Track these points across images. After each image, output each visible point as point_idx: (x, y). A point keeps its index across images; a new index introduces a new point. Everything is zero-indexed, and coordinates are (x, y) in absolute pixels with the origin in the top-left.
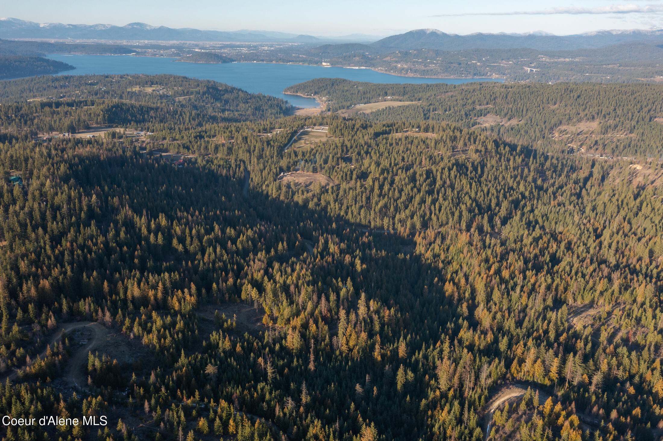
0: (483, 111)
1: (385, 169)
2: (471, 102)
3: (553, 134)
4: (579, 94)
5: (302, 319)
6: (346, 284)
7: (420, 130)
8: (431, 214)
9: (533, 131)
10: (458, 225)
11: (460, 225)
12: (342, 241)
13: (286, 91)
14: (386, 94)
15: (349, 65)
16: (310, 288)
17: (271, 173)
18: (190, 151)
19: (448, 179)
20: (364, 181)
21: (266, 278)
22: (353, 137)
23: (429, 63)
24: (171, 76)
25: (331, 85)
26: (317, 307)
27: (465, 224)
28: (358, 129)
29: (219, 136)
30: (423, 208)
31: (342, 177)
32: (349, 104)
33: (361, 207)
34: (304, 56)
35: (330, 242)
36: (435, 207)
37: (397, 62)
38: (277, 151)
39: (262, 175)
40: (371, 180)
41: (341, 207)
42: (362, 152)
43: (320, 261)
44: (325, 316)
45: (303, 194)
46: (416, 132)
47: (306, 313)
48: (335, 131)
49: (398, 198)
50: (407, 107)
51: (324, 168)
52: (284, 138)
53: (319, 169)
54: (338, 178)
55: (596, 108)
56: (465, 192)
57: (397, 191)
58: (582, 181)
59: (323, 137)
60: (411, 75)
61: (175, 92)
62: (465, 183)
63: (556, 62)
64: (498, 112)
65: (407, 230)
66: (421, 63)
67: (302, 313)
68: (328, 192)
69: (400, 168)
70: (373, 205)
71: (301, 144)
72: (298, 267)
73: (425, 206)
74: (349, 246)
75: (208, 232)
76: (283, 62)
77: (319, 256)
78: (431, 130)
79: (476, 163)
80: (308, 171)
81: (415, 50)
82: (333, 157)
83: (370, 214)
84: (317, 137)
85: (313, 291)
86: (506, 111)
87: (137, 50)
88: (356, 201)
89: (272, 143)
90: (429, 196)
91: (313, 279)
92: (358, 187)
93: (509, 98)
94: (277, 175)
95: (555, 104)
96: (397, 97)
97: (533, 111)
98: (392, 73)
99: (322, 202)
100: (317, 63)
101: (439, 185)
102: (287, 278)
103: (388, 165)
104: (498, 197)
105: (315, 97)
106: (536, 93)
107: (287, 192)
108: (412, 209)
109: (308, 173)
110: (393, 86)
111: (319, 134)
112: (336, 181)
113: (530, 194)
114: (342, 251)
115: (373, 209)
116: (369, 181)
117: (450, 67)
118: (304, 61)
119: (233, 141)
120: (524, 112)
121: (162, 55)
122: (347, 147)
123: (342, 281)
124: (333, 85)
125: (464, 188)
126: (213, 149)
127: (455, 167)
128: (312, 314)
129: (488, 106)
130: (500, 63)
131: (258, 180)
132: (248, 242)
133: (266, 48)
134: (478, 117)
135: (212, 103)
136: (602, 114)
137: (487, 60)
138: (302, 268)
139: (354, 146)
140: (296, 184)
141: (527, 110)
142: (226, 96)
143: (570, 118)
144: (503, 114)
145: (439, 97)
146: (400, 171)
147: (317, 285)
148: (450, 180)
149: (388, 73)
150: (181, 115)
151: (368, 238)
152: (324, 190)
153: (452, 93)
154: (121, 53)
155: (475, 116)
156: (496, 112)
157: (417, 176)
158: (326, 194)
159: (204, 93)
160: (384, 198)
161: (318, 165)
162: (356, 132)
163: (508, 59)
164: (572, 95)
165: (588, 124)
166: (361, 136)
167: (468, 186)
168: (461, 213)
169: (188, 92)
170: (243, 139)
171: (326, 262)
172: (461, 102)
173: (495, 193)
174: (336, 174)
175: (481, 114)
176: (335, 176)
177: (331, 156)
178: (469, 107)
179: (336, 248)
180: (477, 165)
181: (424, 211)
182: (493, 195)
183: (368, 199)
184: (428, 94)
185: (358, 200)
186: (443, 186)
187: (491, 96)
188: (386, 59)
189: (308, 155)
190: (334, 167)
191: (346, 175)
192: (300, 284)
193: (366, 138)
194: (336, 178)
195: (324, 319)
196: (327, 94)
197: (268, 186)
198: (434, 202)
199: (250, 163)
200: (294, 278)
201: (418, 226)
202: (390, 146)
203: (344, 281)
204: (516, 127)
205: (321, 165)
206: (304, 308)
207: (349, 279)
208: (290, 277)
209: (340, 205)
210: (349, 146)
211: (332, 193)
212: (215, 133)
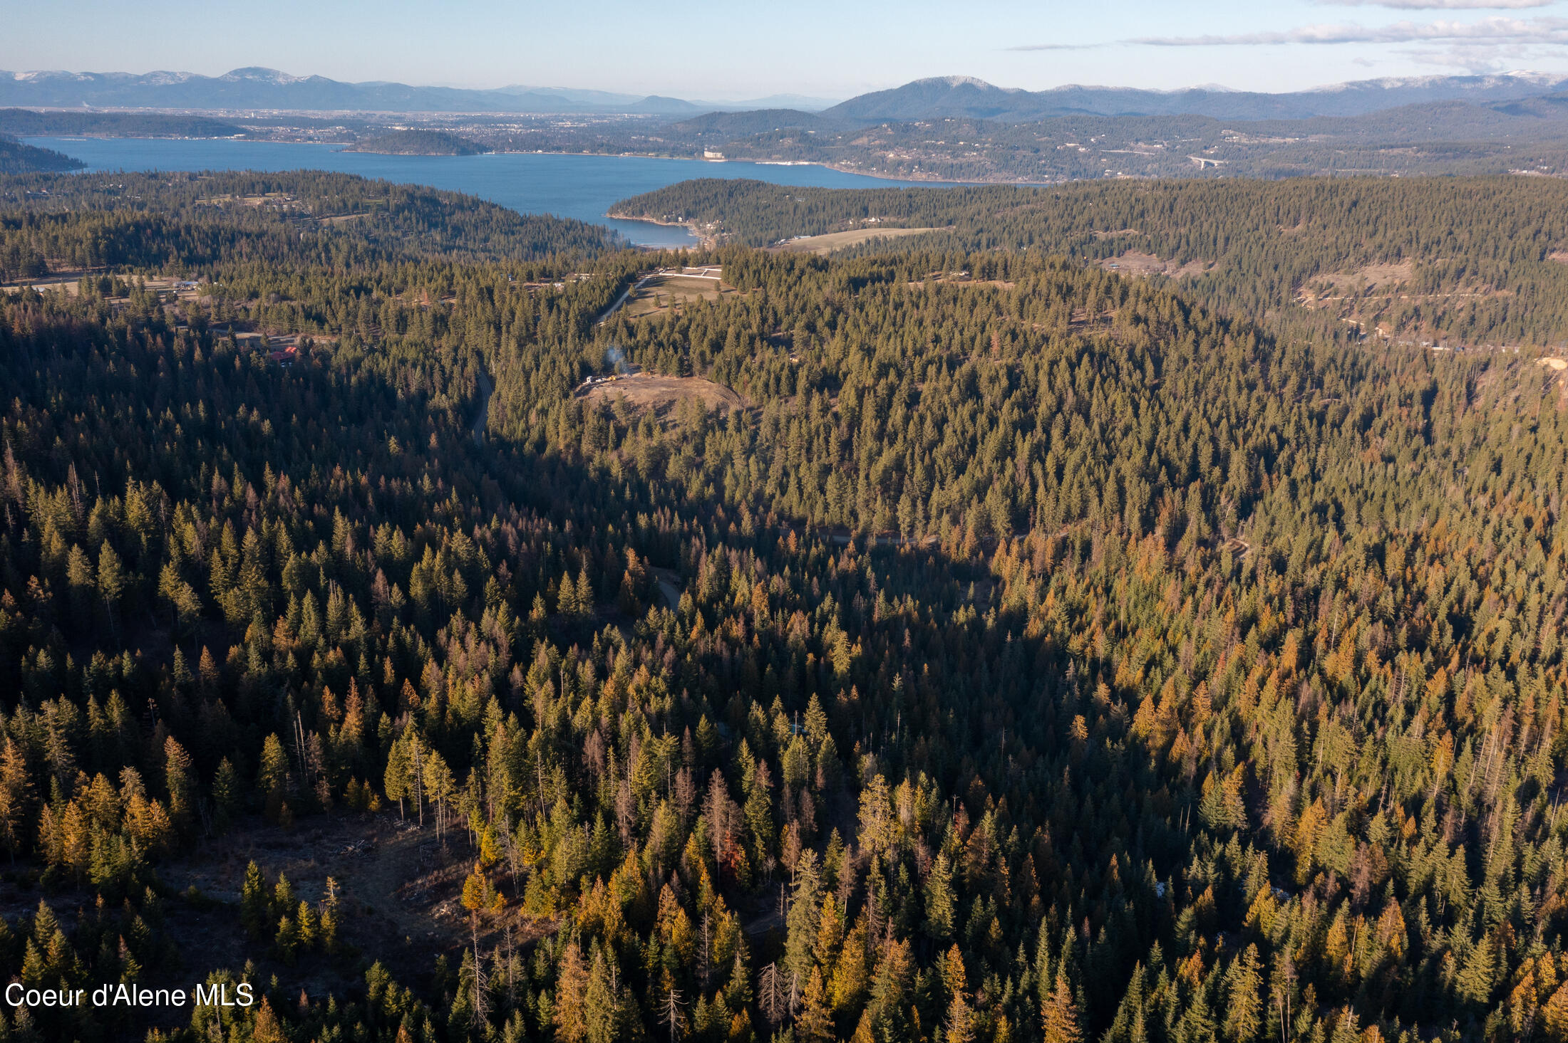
0: (1115, 244)
1: (890, 365)
2: (1083, 222)
3: (1300, 294)
4: (1354, 197)
5: (631, 881)
6: (801, 720)
7: (971, 275)
8: (1034, 487)
9: (1249, 288)
10: (1117, 518)
11: (1122, 519)
12: (774, 566)
13: (613, 210)
14: (866, 212)
15: (769, 157)
16: (665, 746)
17: (556, 378)
18: (326, 327)
19: (1070, 391)
20: (832, 397)
21: (493, 708)
22: (790, 288)
23: (964, 149)
24: (320, 174)
25: (726, 197)
26: (690, 825)
27: (1137, 515)
28: (802, 272)
29: (411, 290)
30: (1009, 472)
31: (767, 385)
32: (772, 234)
33: (826, 470)
34: (660, 140)
35: (735, 573)
36: (1044, 469)
37: (884, 148)
38: (577, 322)
39: (527, 382)
40: (853, 392)
41: (767, 470)
42: (820, 324)
43: (702, 634)
44: (726, 862)
45: (649, 433)
46: (961, 278)
47: (647, 855)
48: (742, 276)
49: (933, 445)
50: (922, 237)
51: (712, 363)
52: (598, 291)
53: (697, 366)
54: (754, 387)
55: (1403, 230)
56: (1121, 425)
57: (928, 422)
58: (1417, 398)
59: (708, 290)
60: (920, 176)
61: (321, 206)
62: (1119, 402)
63: (1265, 146)
64: (1153, 247)
65: (970, 533)
66: (943, 148)
67: (632, 854)
68: (724, 429)
69: (930, 362)
70: (863, 465)
71: (648, 306)
72: (620, 661)
73: (1015, 465)
74: (796, 585)
75: (303, 543)
76: (609, 151)
77: (699, 618)
78: (1000, 272)
79: (1138, 352)
80: (664, 373)
81: (927, 121)
82: (738, 336)
83: (855, 490)
84: (690, 290)
85: (676, 758)
86: (1172, 242)
87: (248, 127)
88: (809, 450)
89: (563, 304)
90: (1024, 436)
91: (678, 703)
92: (815, 413)
93: (1177, 210)
94: (573, 384)
95: (1296, 223)
96: (893, 219)
97: (1243, 241)
98: (874, 172)
99: (707, 456)
100: (691, 153)
101: (1049, 408)
102: (576, 705)
103: (898, 354)
104: (1214, 440)
105: (687, 224)
106: (1245, 200)
107: (602, 430)
108: (978, 474)
109: (666, 378)
110: (880, 194)
111: (699, 285)
112: (748, 398)
113: (1297, 432)
114: (776, 603)
115: (862, 474)
116: (848, 394)
117: (1013, 157)
118: (659, 149)
119: (453, 301)
120: (1221, 243)
121: (310, 138)
122: (775, 314)
123: (788, 711)
124: (731, 195)
125: (1118, 415)
126: (392, 321)
127: (1086, 358)
128: (671, 856)
129: (1127, 231)
130: (1132, 149)
131: (516, 397)
132: (449, 574)
133: (569, 124)
134: (1104, 257)
135: (420, 233)
136: (1421, 246)
137: (1100, 142)
138: (636, 663)
139: (796, 308)
140: (629, 408)
141: (1227, 239)
142: (458, 217)
143: (1339, 254)
144: (1165, 249)
145: (998, 216)
146: (932, 370)
147: (693, 729)
148: (1076, 393)
149: (865, 173)
150: (327, 250)
151: (856, 559)
152: (713, 421)
153: (1030, 206)
154: (206, 133)
155: (1096, 256)
156: (1149, 245)
157: (983, 383)
158: (718, 434)
159: (399, 209)
160: (891, 444)
161: (694, 356)
162: (800, 278)
163: (1150, 140)
164: (1336, 201)
165: (1387, 268)
166: (813, 285)
167: (1130, 409)
168: (1120, 481)
169: (356, 206)
170: (481, 291)
171: (726, 637)
172: (1058, 222)
173: (1207, 429)
174: (747, 377)
175: (1110, 250)
176: (745, 384)
177: (731, 330)
178: (1078, 235)
179: (757, 591)
180: (1143, 356)
181: (1012, 478)
182: (1201, 432)
183: (846, 446)
184: (972, 209)
185: (815, 448)
186: (1059, 409)
187: (1132, 207)
188: (859, 142)
189: (666, 329)
190: (739, 363)
191: (778, 380)
192: (624, 727)
193: (827, 290)
194: (749, 389)
195: (723, 877)
196: (716, 217)
197: (544, 412)
198: (1039, 452)
199: (497, 354)
200: (603, 705)
201: (1001, 522)
202: (896, 309)
203: (795, 709)
204: (1204, 279)
205: (702, 354)
206: (641, 832)
207: (813, 701)
208: (587, 701)
209: (762, 466)
210: (781, 308)
211: (738, 430)
212: (405, 282)
